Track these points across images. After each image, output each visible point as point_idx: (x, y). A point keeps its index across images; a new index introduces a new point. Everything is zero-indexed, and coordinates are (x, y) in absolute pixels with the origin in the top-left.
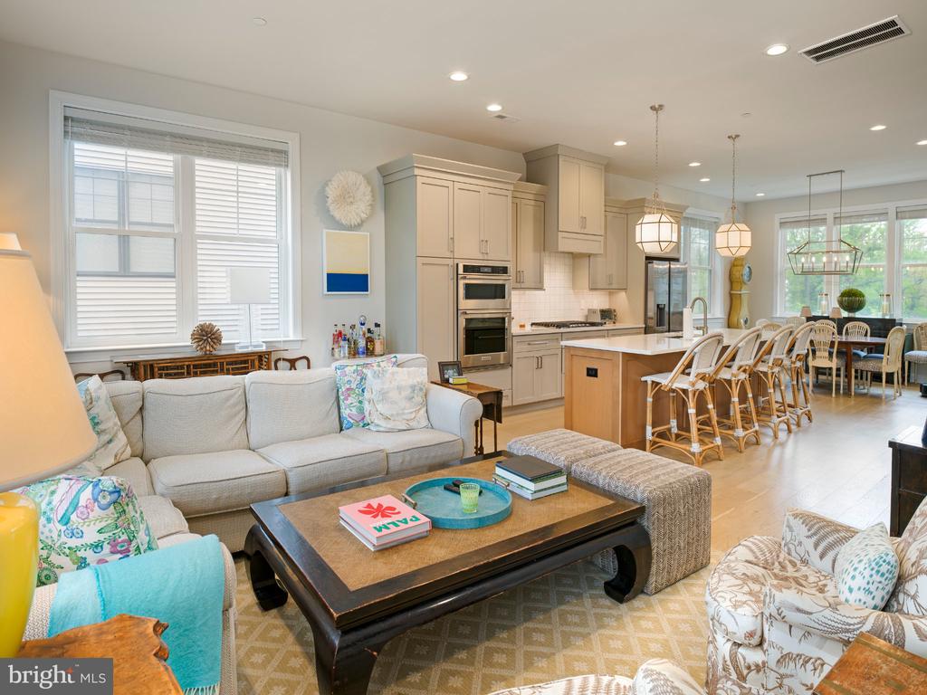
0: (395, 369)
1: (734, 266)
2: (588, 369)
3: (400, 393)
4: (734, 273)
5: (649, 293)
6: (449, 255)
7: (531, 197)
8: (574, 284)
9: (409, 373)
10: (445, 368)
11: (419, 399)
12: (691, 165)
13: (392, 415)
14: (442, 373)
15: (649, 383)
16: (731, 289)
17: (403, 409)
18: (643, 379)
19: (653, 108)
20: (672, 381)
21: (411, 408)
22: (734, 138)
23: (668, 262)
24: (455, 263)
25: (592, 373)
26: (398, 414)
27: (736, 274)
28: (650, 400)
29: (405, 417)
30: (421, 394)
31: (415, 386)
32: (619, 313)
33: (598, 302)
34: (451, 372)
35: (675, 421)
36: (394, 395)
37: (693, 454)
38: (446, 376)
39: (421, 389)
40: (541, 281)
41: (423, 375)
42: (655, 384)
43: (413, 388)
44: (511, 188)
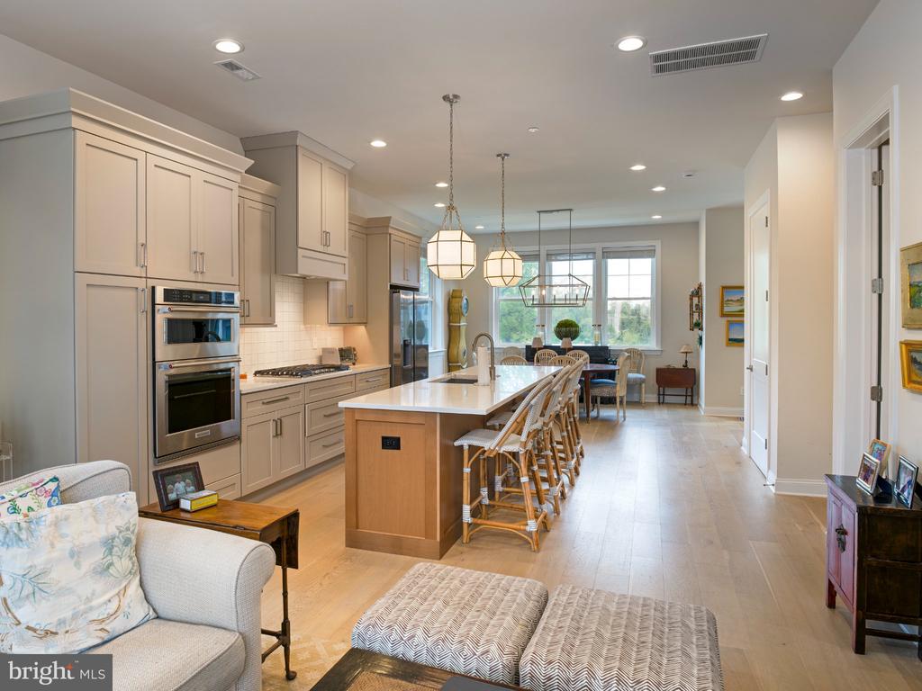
0: (61, 510)
1: (452, 297)
2: (384, 439)
3: (77, 564)
4: (453, 304)
5: (395, 328)
6: (138, 271)
7: (258, 197)
8: (306, 318)
9: (95, 510)
10: (167, 479)
11: (123, 564)
12: (438, 185)
13: (61, 622)
14: (162, 491)
15: (466, 448)
16: (449, 321)
17: (88, 600)
18: (457, 443)
19: (446, 98)
20: (500, 444)
21: (104, 593)
22: (502, 156)
23: (412, 292)
24: (150, 285)
25: (391, 443)
26: (75, 617)
27: (455, 304)
28: (467, 470)
29: (93, 616)
30: (129, 550)
31: (113, 539)
32: (359, 352)
33: (331, 338)
34: (180, 486)
35: (486, 489)
36: (63, 574)
37: (530, 534)
38: (172, 496)
39: (127, 542)
40: (271, 313)
41: (128, 509)
42: (473, 449)
43: (109, 544)
44: (237, 178)
